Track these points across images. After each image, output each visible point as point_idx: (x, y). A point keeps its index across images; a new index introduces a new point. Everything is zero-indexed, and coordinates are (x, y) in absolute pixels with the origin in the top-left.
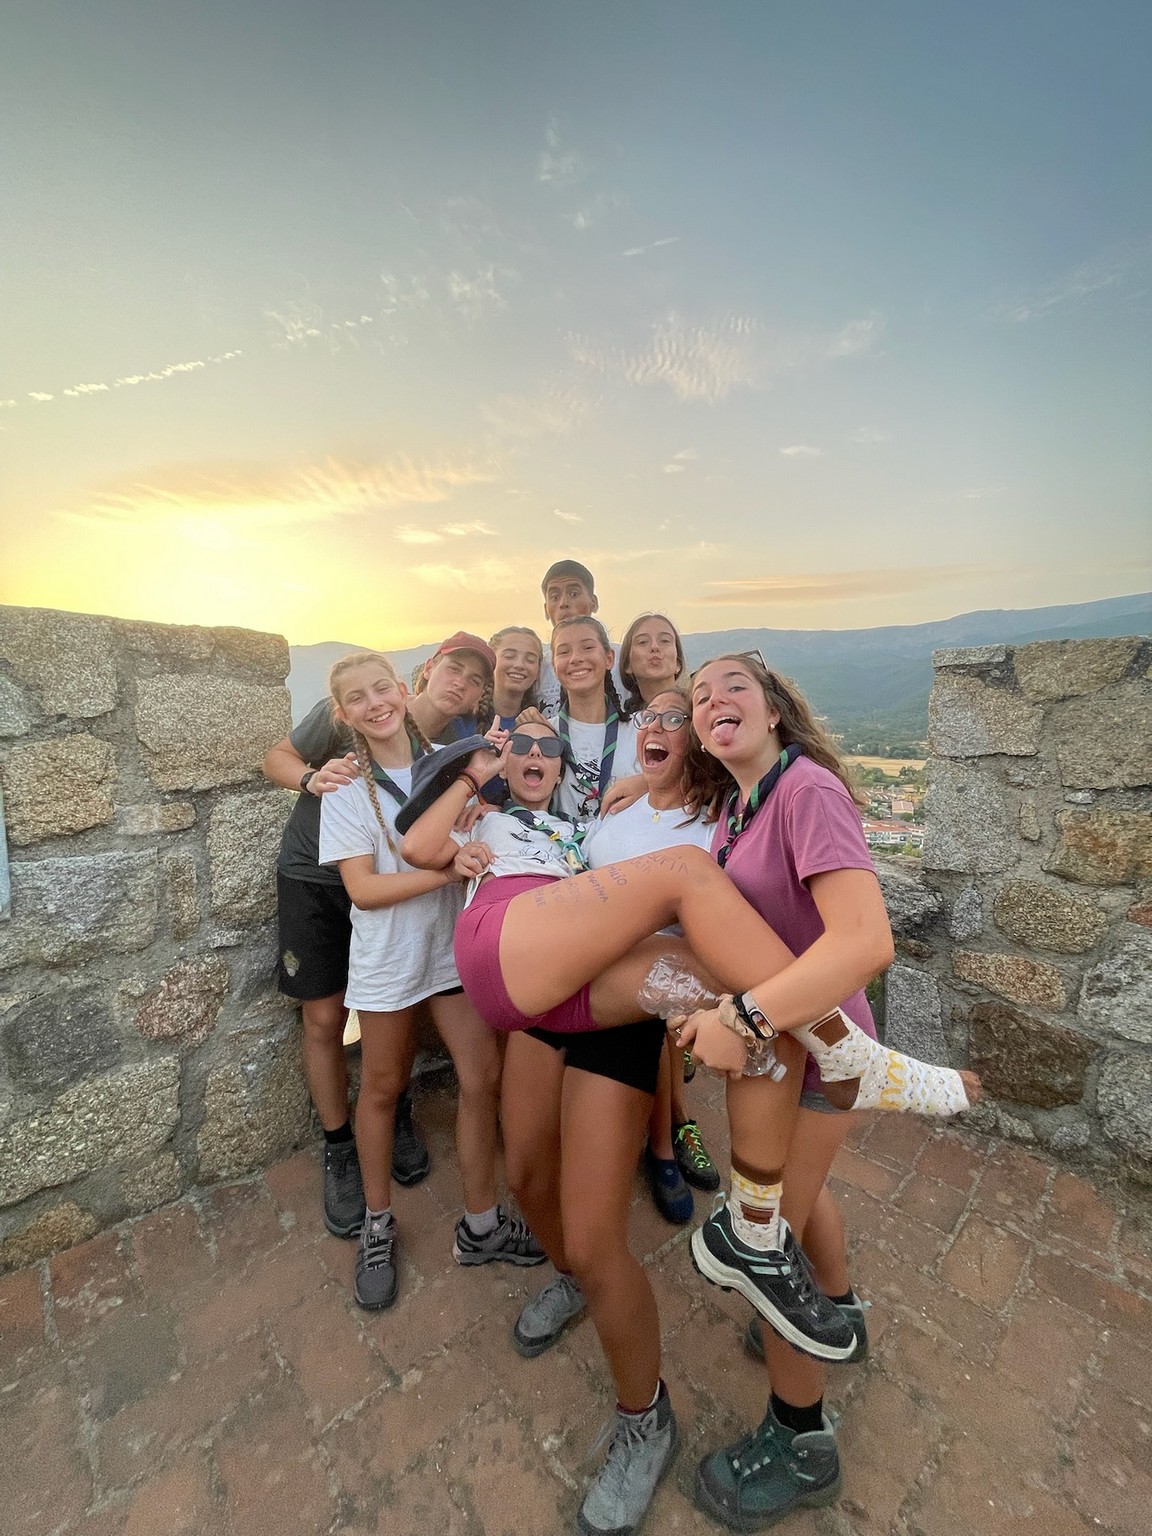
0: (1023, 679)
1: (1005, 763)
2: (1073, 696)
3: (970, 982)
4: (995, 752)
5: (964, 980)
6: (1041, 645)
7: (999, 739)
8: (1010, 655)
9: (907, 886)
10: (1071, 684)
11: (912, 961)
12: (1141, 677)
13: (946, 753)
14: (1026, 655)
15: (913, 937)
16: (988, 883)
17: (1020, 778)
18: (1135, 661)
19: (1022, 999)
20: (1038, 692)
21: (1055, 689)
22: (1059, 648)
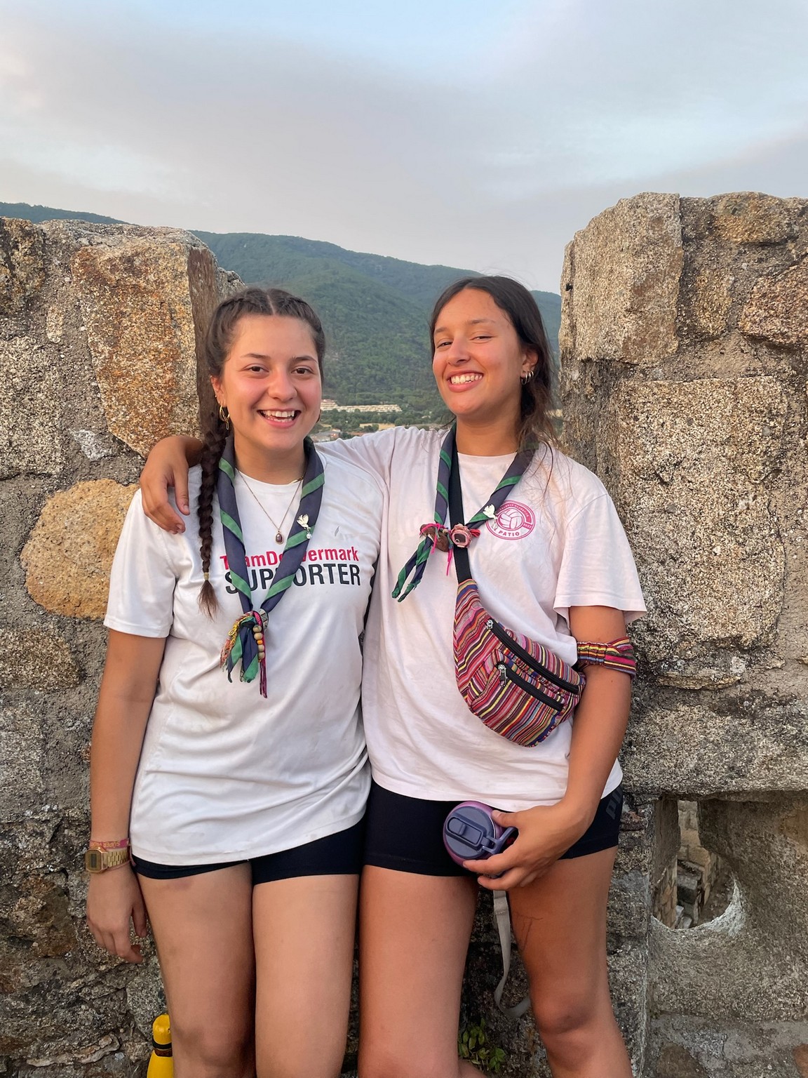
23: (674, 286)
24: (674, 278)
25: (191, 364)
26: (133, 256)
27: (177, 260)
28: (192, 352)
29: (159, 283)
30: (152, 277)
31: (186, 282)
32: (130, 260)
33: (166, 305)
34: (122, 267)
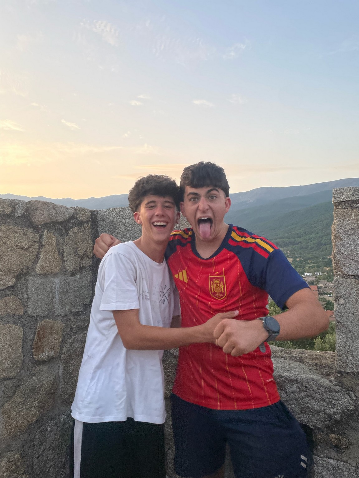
9: (325, 388)
11: (333, 453)
13: (350, 273)
15: (334, 432)
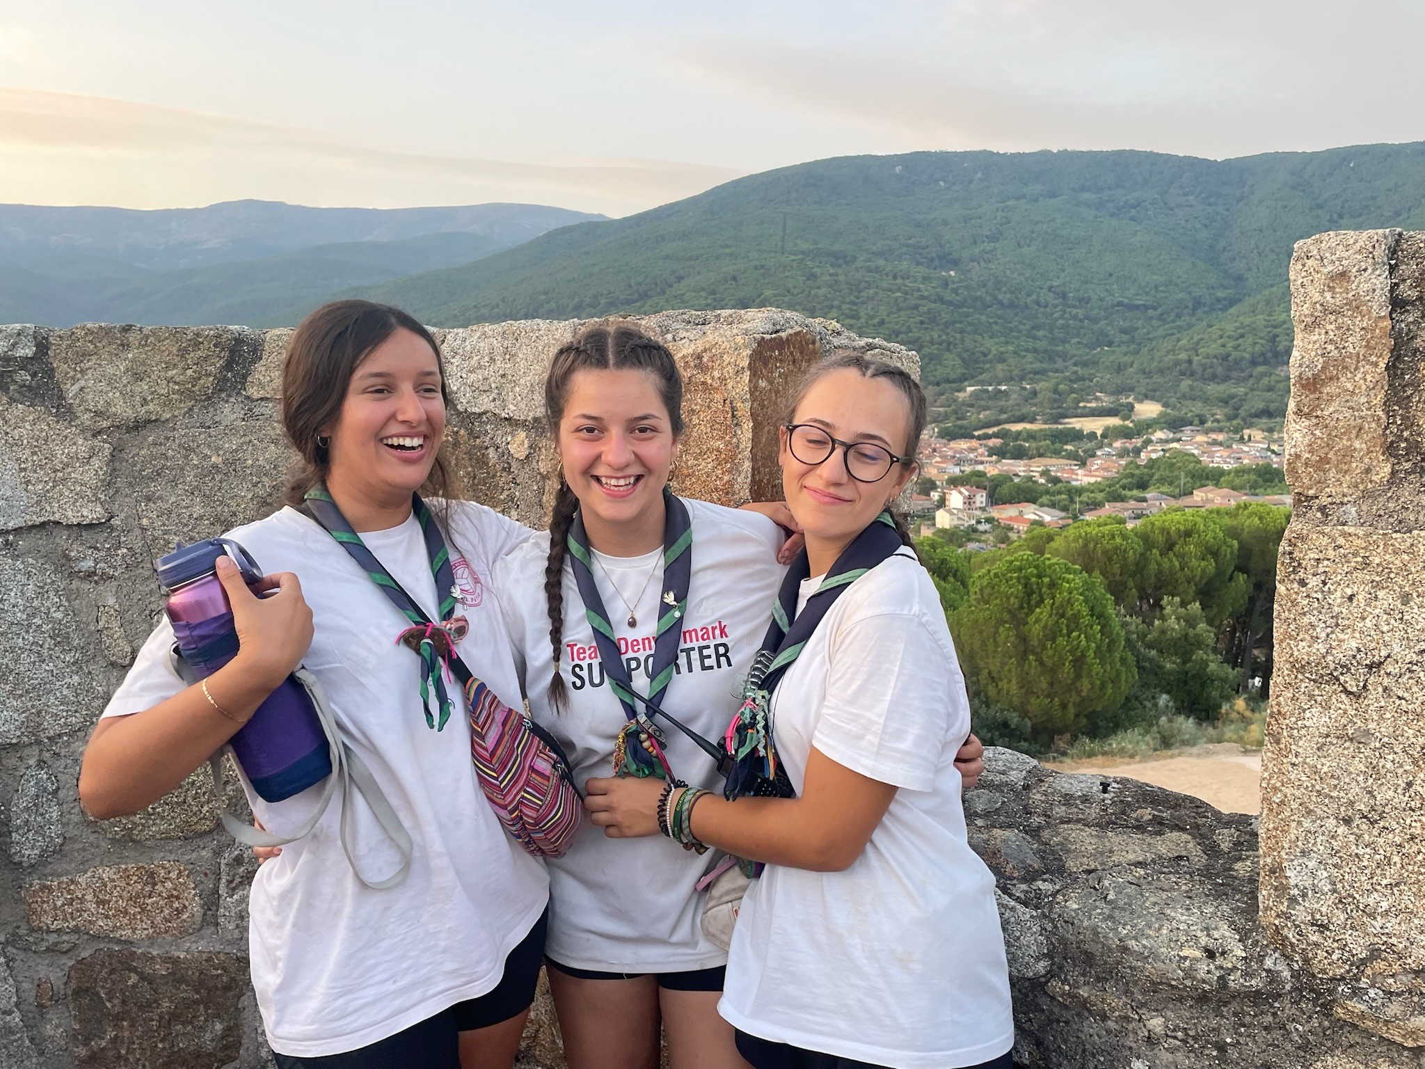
0: (71, 391)
1: (62, 538)
2: (150, 421)
3: (59, 931)
4: (42, 519)
5: (49, 931)
6: (90, 332)
7: (43, 498)
8: (43, 346)
10: (145, 402)
12: (239, 393)
14: (70, 346)
16: (63, 752)
17: (88, 564)
18: (228, 366)
19: (142, 931)
20: (98, 414)
21: (123, 410)
22: (120, 337)
23: (1377, 377)
24: (1376, 365)
25: (747, 465)
26: (702, 352)
27: (739, 354)
28: (747, 453)
29: (723, 380)
30: (716, 374)
31: (746, 376)
32: (699, 357)
33: (728, 402)
34: (692, 364)
